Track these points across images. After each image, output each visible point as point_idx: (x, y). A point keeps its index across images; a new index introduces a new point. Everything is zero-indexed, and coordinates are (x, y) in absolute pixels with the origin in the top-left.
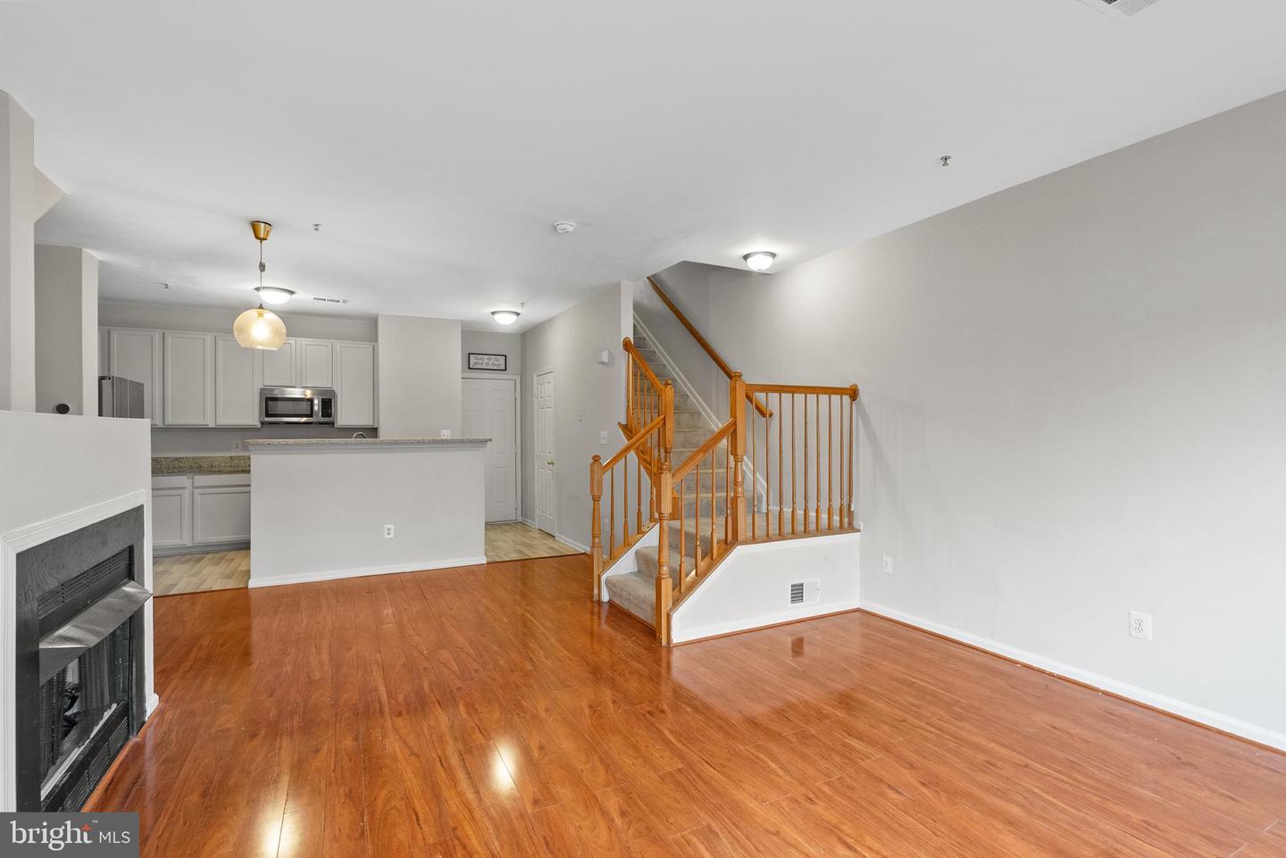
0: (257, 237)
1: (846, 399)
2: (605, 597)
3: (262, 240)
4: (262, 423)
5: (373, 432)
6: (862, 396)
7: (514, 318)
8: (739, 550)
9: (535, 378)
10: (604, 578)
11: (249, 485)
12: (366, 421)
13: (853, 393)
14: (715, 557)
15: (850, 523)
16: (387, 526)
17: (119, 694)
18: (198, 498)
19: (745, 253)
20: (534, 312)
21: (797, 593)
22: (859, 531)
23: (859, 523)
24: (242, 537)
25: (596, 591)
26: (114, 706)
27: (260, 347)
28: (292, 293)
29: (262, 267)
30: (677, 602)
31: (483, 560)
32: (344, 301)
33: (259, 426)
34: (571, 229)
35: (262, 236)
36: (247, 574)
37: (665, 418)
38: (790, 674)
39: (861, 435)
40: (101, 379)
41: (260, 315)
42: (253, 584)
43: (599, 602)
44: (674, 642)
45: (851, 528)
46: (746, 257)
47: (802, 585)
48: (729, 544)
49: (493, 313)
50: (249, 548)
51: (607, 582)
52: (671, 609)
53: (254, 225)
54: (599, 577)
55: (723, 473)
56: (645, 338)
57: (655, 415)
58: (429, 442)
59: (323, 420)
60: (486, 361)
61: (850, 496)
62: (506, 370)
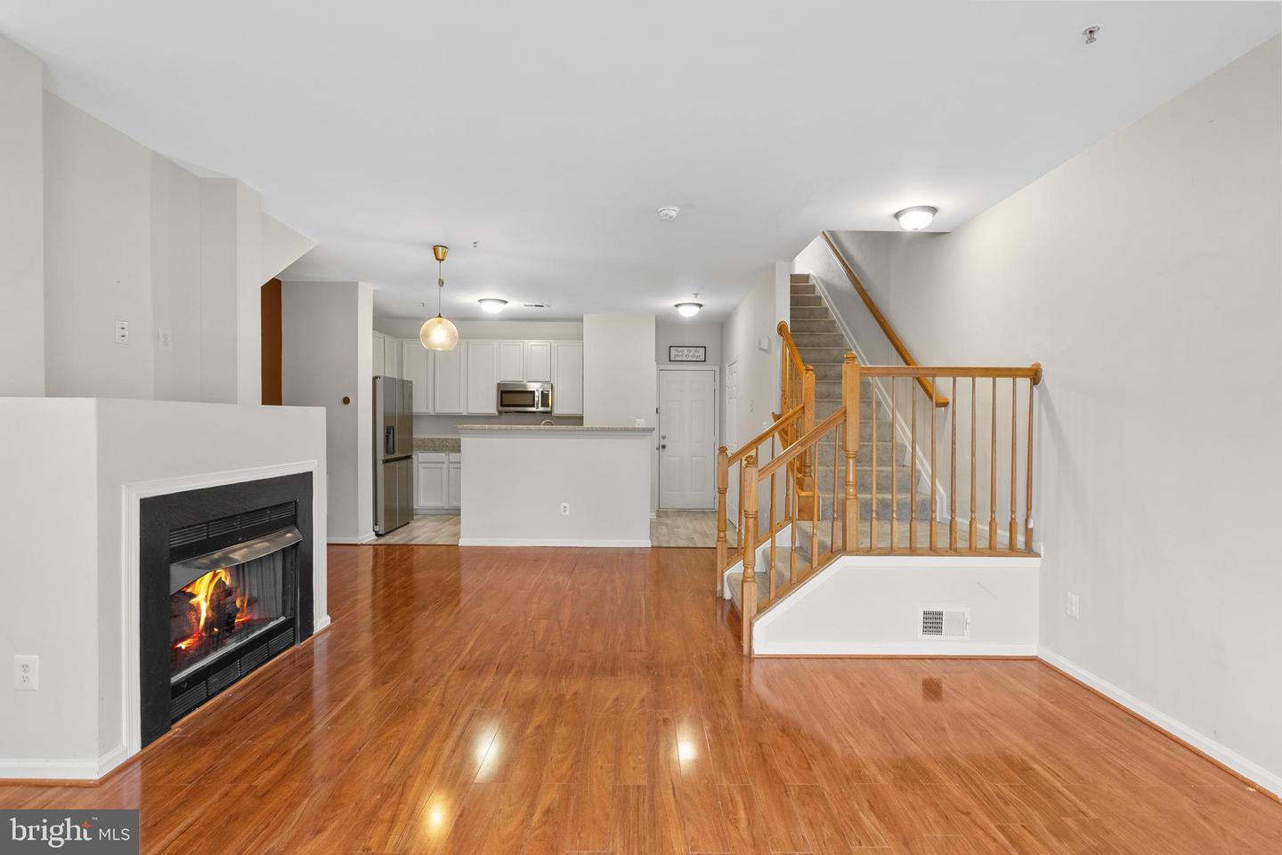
0: (437, 259)
1: (1023, 383)
2: (727, 595)
3: (441, 260)
4: (500, 412)
5: (578, 420)
6: (1046, 377)
7: (697, 309)
8: (844, 562)
9: (727, 368)
10: (726, 574)
11: (459, 463)
12: (575, 411)
13: (1035, 375)
14: (815, 564)
15: (1028, 544)
16: (563, 504)
17: (289, 611)
18: (452, 471)
19: (896, 211)
20: (713, 303)
21: (933, 623)
22: (1038, 555)
23: (1039, 545)
24: (453, 504)
25: (719, 588)
26: (283, 619)
27: (439, 349)
28: (506, 302)
29: (441, 283)
30: (761, 610)
31: (648, 544)
32: (548, 306)
33: (497, 414)
34: (674, 214)
35: (440, 258)
36: (457, 535)
37: (803, 407)
38: (861, 717)
39: (1044, 434)
40: (375, 379)
41: (440, 322)
42: (463, 542)
43: (722, 598)
44: (756, 652)
45: (1029, 551)
46: (897, 215)
47: (941, 614)
48: (831, 554)
49: (677, 306)
50: (459, 515)
51: (728, 578)
52: (755, 616)
53: (435, 249)
54: (723, 573)
55: (887, 471)
56: (835, 321)
57: (795, 404)
58: (621, 430)
59: (541, 409)
60: (686, 353)
61: (1029, 509)
62: (705, 361)
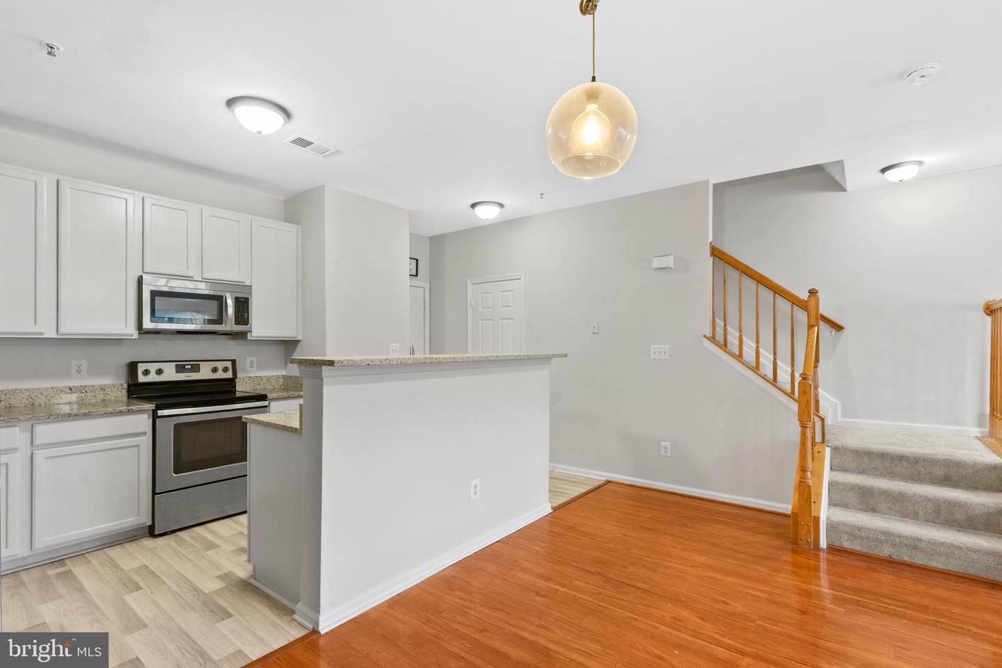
2: (824, 542)
4: (144, 332)
33: (136, 336)
49: (473, 205)
59: (236, 328)
62: (417, 275)
